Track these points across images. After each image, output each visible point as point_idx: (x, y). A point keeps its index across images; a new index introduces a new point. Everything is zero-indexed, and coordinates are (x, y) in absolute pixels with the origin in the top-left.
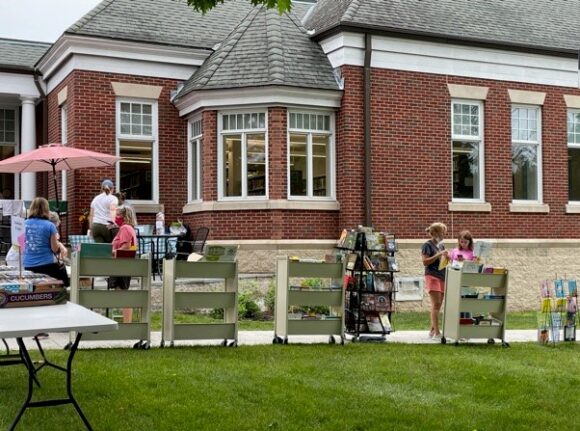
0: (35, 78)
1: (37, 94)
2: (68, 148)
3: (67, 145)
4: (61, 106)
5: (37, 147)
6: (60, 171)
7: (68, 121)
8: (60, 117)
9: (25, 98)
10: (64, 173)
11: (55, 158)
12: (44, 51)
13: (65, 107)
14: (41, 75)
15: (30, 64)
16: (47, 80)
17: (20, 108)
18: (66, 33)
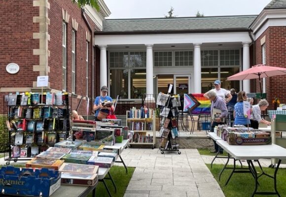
0: (249, 33)
1: (250, 41)
2: (266, 67)
3: (266, 65)
4: (262, 46)
5: (251, 67)
6: (262, 78)
7: (266, 53)
8: (262, 51)
9: (244, 44)
10: (264, 79)
11: (260, 72)
12: (253, 19)
13: (264, 46)
14: (252, 31)
15: (247, 26)
16: (255, 34)
17: (242, 49)
18: (265, 9)
